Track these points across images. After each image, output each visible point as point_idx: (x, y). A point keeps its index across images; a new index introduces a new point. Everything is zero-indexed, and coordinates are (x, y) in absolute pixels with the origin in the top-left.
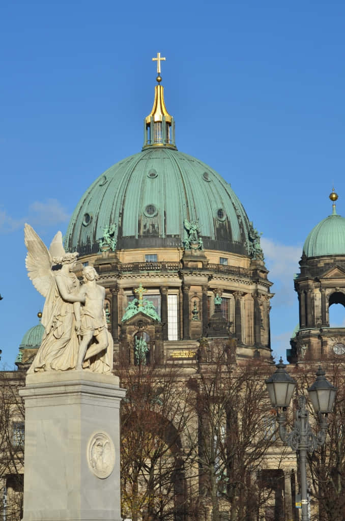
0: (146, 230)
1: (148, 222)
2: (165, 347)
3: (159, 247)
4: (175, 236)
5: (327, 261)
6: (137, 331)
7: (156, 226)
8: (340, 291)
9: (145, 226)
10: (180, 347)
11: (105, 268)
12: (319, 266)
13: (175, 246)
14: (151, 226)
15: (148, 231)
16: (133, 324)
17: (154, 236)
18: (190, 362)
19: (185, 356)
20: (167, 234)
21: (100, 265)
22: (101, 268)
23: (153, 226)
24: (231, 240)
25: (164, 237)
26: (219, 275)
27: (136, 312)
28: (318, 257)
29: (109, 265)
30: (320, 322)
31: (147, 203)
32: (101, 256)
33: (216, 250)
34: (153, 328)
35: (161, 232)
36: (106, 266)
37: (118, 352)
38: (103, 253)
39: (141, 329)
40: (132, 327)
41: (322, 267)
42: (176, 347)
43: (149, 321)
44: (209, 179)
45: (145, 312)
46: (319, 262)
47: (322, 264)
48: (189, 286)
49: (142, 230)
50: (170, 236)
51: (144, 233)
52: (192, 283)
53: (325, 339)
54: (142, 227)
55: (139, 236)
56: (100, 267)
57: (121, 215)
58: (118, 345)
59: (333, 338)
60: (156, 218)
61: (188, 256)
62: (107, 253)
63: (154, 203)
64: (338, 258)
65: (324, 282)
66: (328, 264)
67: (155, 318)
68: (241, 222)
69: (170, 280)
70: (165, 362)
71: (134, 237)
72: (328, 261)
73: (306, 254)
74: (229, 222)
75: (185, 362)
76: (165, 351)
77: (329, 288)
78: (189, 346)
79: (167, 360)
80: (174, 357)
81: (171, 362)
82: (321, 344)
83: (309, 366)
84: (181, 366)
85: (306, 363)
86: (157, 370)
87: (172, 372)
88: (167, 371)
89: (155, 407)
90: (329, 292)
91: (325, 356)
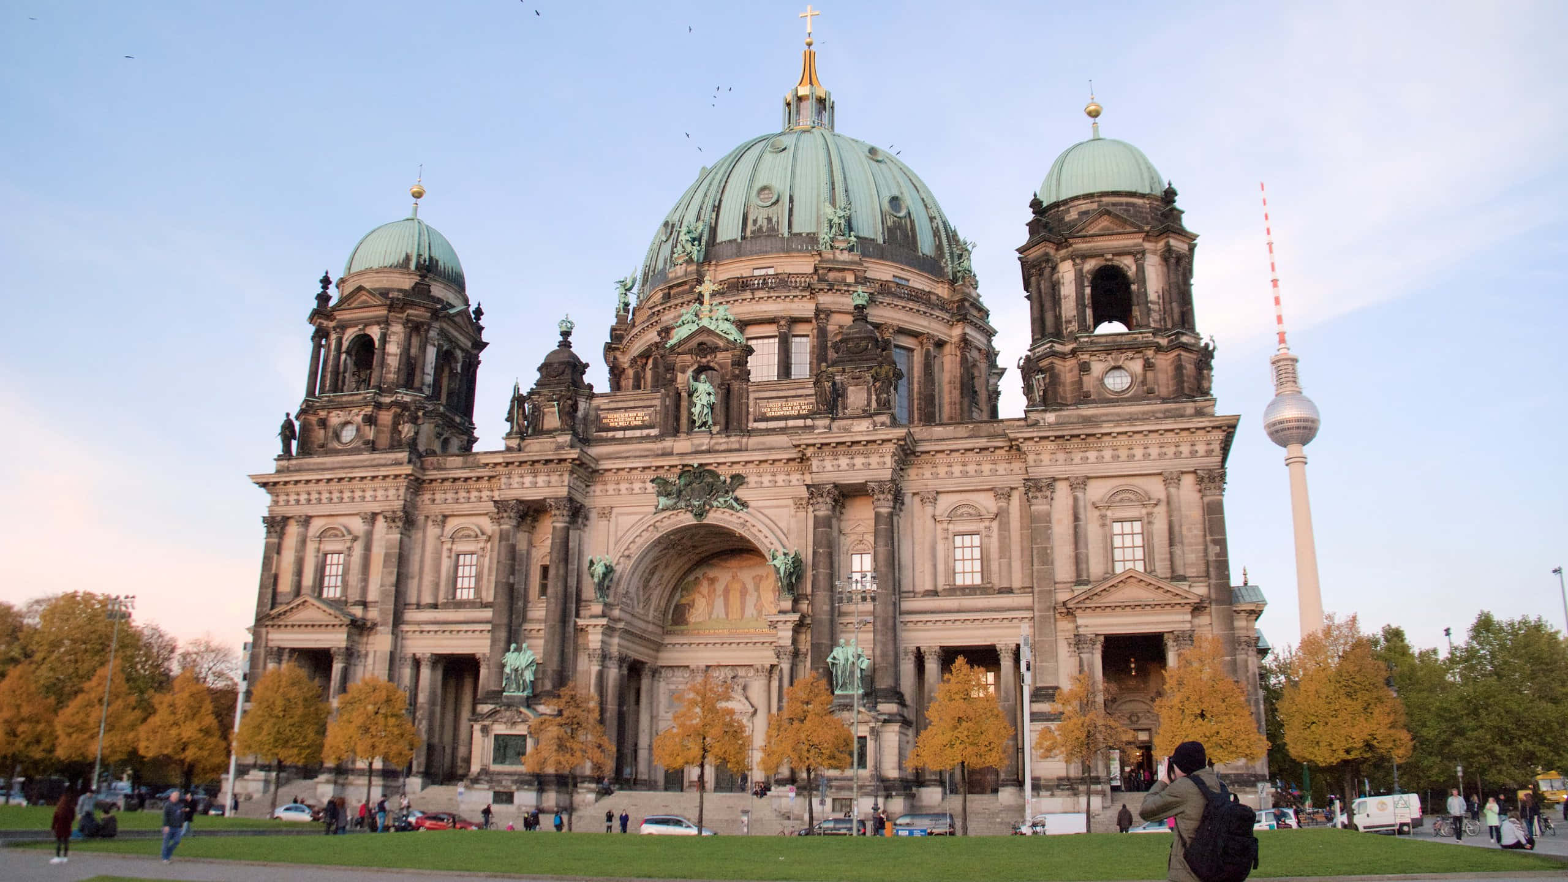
0: (755, 228)
1: (759, 215)
2: (752, 396)
3: (778, 252)
4: (808, 234)
5: (1084, 208)
6: (696, 366)
7: (774, 220)
8: (1115, 262)
9: (755, 222)
10: (781, 394)
12: (1067, 219)
13: (806, 251)
14: (765, 222)
15: (761, 227)
16: (690, 352)
17: (769, 236)
18: (800, 423)
19: (792, 413)
20: (795, 230)
23: (769, 220)
24: (915, 249)
25: (786, 235)
26: (887, 300)
27: (695, 328)
28: (1065, 202)
30: (1074, 327)
31: (759, 183)
33: (887, 260)
34: (727, 358)
35: (784, 230)
37: (658, 408)
39: (705, 360)
40: (688, 357)
41: (1075, 220)
42: (774, 394)
43: (721, 344)
44: (880, 158)
45: (712, 328)
46: (1068, 211)
47: (1073, 215)
48: (829, 313)
49: (750, 227)
50: (800, 234)
51: (753, 232)
52: (833, 308)
53: (1085, 357)
54: (750, 222)
55: (743, 238)
57: (717, 208)
58: (659, 395)
59: (1102, 356)
60: (774, 207)
61: (827, 261)
63: (773, 183)
64: (1105, 200)
65: (1081, 246)
66: (1086, 213)
67: (731, 338)
68: (937, 228)
69: (794, 306)
70: (750, 425)
71: (735, 240)
72: (1085, 206)
74: (912, 222)
75: (791, 423)
76: (751, 403)
77: (1093, 256)
78: (800, 392)
79: (755, 421)
80: (769, 414)
81: (762, 425)
82: (1076, 372)
83: (1051, 417)
84: (783, 431)
85: (1045, 411)
86: (733, 439)
87: (763, 443)
88: (753, 441)
89: (726, 516)
90: (1090, 265)
91: (1087, 395)
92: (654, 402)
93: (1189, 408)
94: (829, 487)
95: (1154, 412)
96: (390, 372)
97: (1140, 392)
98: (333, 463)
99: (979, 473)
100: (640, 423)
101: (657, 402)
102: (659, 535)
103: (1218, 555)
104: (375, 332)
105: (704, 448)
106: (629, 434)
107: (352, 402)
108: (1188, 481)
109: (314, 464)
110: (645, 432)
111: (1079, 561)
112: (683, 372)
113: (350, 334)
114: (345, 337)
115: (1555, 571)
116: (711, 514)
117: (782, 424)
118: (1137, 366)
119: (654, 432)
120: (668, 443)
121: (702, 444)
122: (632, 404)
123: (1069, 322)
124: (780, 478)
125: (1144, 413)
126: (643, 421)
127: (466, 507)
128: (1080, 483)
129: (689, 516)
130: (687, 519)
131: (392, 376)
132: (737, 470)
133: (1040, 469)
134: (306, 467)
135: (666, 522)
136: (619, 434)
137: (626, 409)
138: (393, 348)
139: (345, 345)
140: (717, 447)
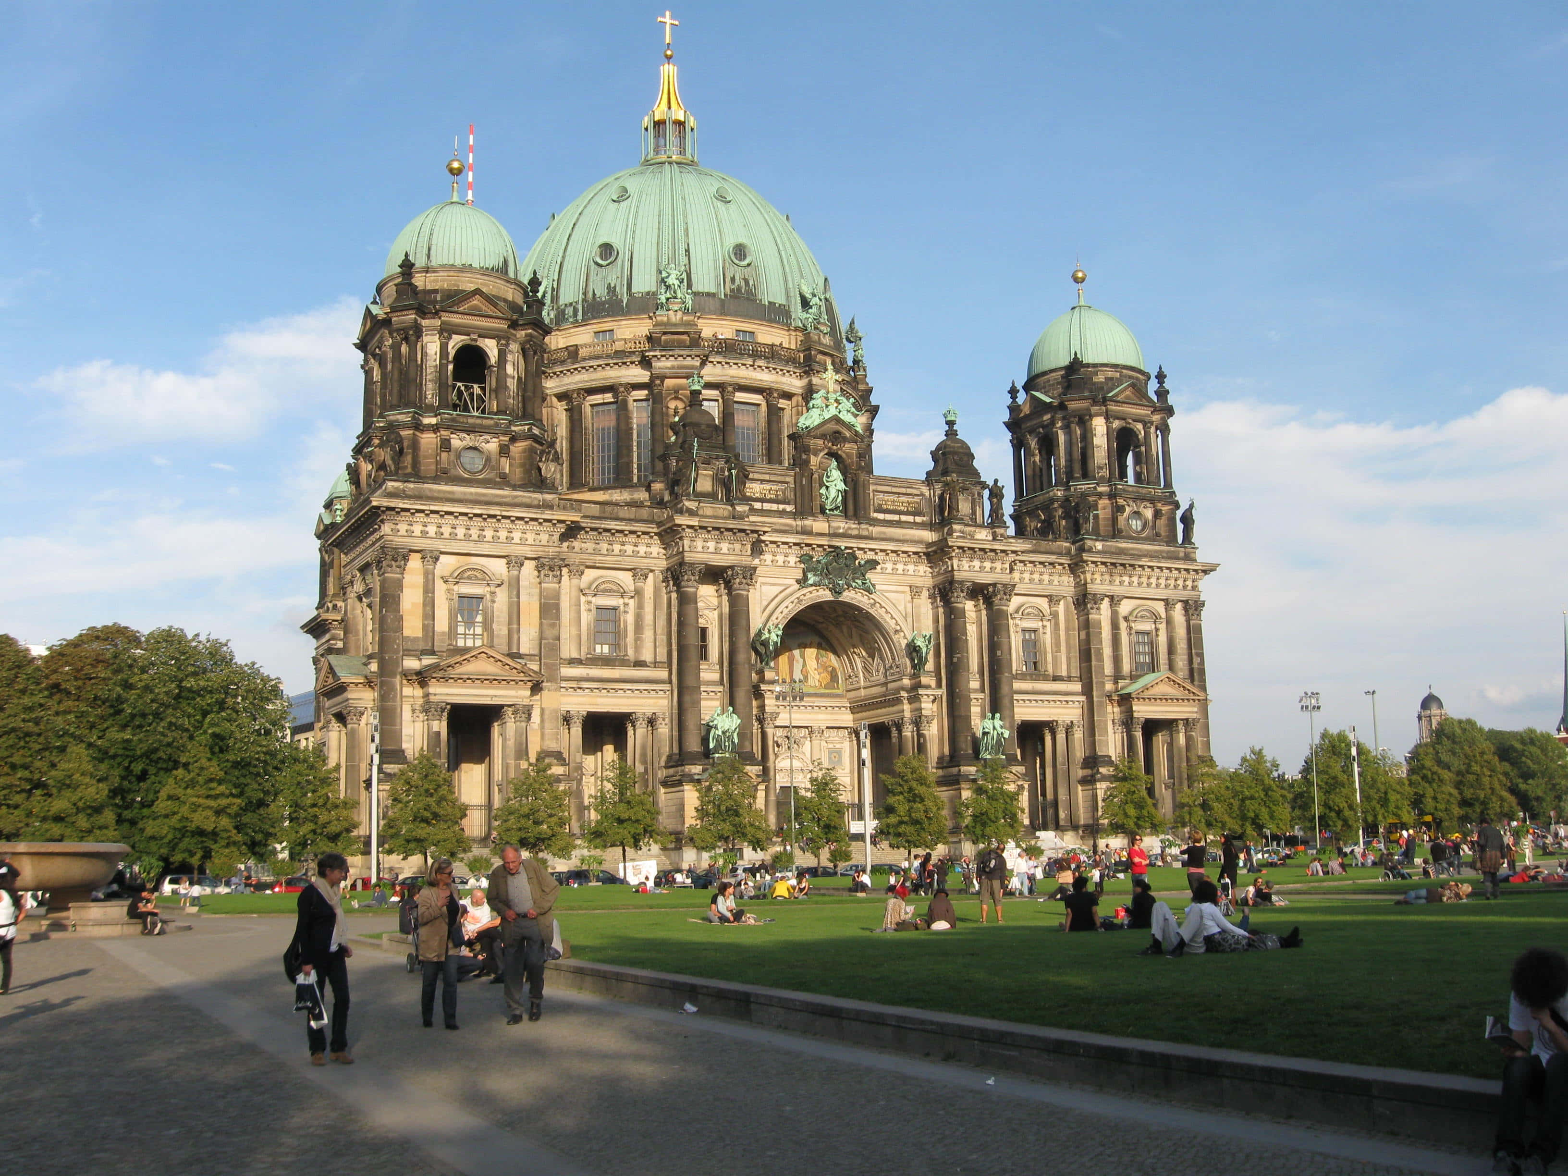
0: (735, 287)
2: (872, 488)
3: (759, 319)
4: (780, 305)
5: (1110, 374)
6: (826, 451)
7: (751, 283)
8: (1131, 426)
9: (733, 280)
10: (894, 490)
11: (673, 341)
12: (1095, 379)
13: (783, 324)
14: (743, 283)
16: (823, 436)
17: (748, 299)
18: (910, 519)
19: (902, 508)
20: (769, 300)
21: (665, 333)
22: (666, 341)
23: (746, 281)
25: (765, 303)
27: (827, 416)
28: (1095, 366)
29: (685, 337)
31: (730, 240)
32: (665, 319)
34: (852, 449)
35: (761, 296)
36: (676, 337)
37: (792, 486)
38: (671, 312)
39: (835, 447)
40: (820, 442)
41: (1102, 383)
42: (888, 489)
43: (847, 434)
45: (842, 417)
46: (1096, 374)
47: (1100, 378)
49: (729, 285)
50: (774, 304)
51: (732, 290)
53: (1121, 501)
54: (728, 280)
55: (725, 295)
56: (663, 338)
57: (687, 254)
58: (792, 473)
59: (1130, 502)
60: (749, 269)
62: (679, 314)
63: (741, 242)
64: (1124, 371)
65: (1113, 407)
66: (1111, 379)
67: (856, 431)
70: (872, 514)
71: (718, 295)
72: (1112, 373)
73: (1079, 356)
75: (904, 518)
76: (871, 495)
77: (1118, 419)
78: (909, 491)
79: (875, 511)
80: (884, 507)
81: (881, 516)
82: (1109, 510)
83: (1099, 546)
84: (899, 524)
85: (1096, 540)
86: (863, 526)
87: (884, 533)
88: (876, 530)
89: (859, 597)
90: (1116, 424)
91: (1120, 531)
92: (788, 479)
93: (1181, 552)
94: (969, 584)
95: (1161, 552)
96: (509, 397)
97: (1151, 534)
98: (465, 493)
99: (1041, 581)
100: (773, 496)
101: (790, 479)
102: (802, 607)
103: (1199, 664)
104: (491, 347)
105: (841, 531)
106: (767, 506)
107: (481, 426)
108: (1179, 606)
109: (439, 491)
110: (781, 507)
111: (1117, 660)
112: (816, 455)
113: (456, 341)
114: (451, 344)
115: (1367, 693)
116: (846, 593)
117: (896, 517)
118: (1149, 513)
119: (789, 508)
120: (808, 522)
121: (839, 528)
122: (767, 477)
123: (1102, 468)
124: (900, 567)
125: (1156, 551)
126: (777, 496)
127: (610, 560)
128: (1114, 600)
129: (828, 592)
130: (825, 595)
131: (512, 401)
132: (870, 555)
133: (1095, 586)
134: (429, 494)
135: (808, 596)
136: (757, 506)
137: (762, 481)
138: (510, 369)
139: (452, 353)
140: (850, 532)
